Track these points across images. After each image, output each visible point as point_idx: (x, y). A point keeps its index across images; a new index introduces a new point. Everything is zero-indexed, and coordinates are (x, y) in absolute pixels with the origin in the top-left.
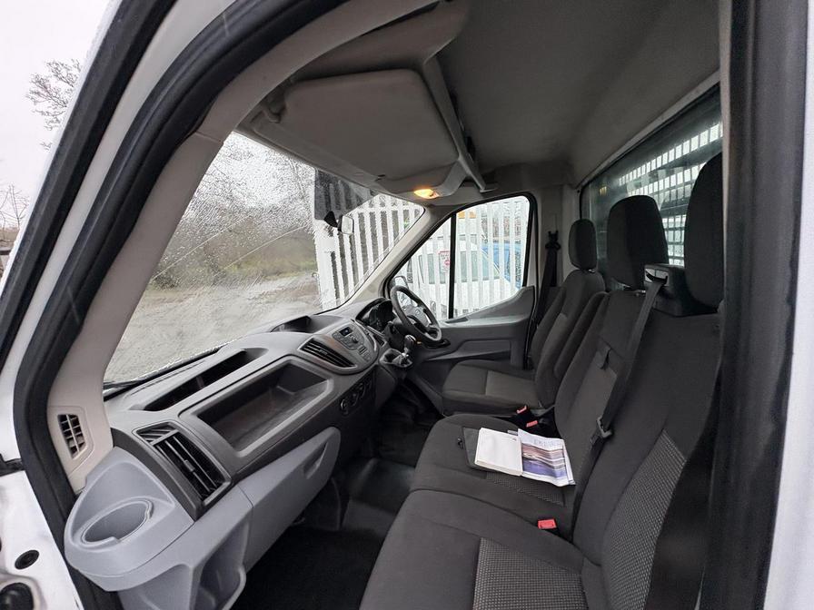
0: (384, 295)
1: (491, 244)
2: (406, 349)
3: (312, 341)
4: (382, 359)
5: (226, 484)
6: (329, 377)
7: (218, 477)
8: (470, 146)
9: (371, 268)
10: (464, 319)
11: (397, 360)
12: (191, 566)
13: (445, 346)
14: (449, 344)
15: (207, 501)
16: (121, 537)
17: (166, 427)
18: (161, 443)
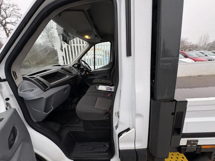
0: (78, 63)
1: (105, 57)
2: (84, 72)
3: (63, 68)
4: (79, 74)
5: (49, 88)
6: (67, 75)
7: (47, 87)
8: (96, 28)
9: (77, 55)
10: (97, 69)
11: (82, 74)
12: (45, 98)
13: (93, 75)
14: (94, 75)
15: (46, 89)
16: (31, 91)
17: (34, 78)
18: (34, 80)
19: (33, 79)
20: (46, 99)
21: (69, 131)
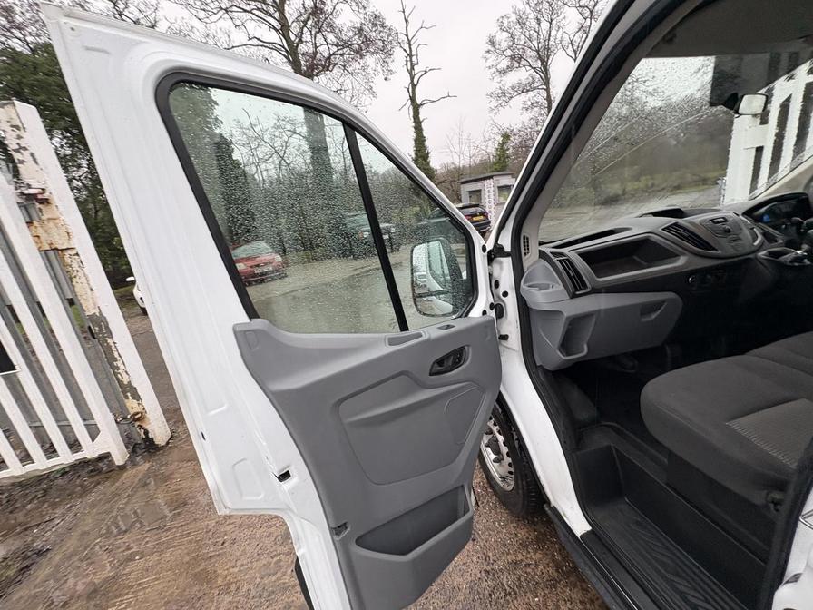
3: (676, 224)
4: (762, 254)
5: (588, 290)
6: (684, 254)
7: (585, 286)
11: (787, 257)
12: (566, 315)
16: (541, 289)
17: (562, 254)
18: (559, 261)
19: (555, 259)
20: (568, 318)
21: (612, 444)
